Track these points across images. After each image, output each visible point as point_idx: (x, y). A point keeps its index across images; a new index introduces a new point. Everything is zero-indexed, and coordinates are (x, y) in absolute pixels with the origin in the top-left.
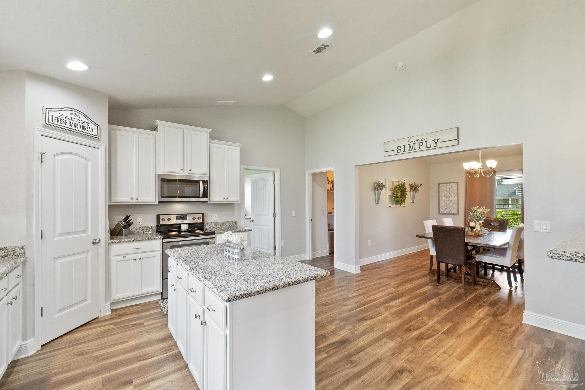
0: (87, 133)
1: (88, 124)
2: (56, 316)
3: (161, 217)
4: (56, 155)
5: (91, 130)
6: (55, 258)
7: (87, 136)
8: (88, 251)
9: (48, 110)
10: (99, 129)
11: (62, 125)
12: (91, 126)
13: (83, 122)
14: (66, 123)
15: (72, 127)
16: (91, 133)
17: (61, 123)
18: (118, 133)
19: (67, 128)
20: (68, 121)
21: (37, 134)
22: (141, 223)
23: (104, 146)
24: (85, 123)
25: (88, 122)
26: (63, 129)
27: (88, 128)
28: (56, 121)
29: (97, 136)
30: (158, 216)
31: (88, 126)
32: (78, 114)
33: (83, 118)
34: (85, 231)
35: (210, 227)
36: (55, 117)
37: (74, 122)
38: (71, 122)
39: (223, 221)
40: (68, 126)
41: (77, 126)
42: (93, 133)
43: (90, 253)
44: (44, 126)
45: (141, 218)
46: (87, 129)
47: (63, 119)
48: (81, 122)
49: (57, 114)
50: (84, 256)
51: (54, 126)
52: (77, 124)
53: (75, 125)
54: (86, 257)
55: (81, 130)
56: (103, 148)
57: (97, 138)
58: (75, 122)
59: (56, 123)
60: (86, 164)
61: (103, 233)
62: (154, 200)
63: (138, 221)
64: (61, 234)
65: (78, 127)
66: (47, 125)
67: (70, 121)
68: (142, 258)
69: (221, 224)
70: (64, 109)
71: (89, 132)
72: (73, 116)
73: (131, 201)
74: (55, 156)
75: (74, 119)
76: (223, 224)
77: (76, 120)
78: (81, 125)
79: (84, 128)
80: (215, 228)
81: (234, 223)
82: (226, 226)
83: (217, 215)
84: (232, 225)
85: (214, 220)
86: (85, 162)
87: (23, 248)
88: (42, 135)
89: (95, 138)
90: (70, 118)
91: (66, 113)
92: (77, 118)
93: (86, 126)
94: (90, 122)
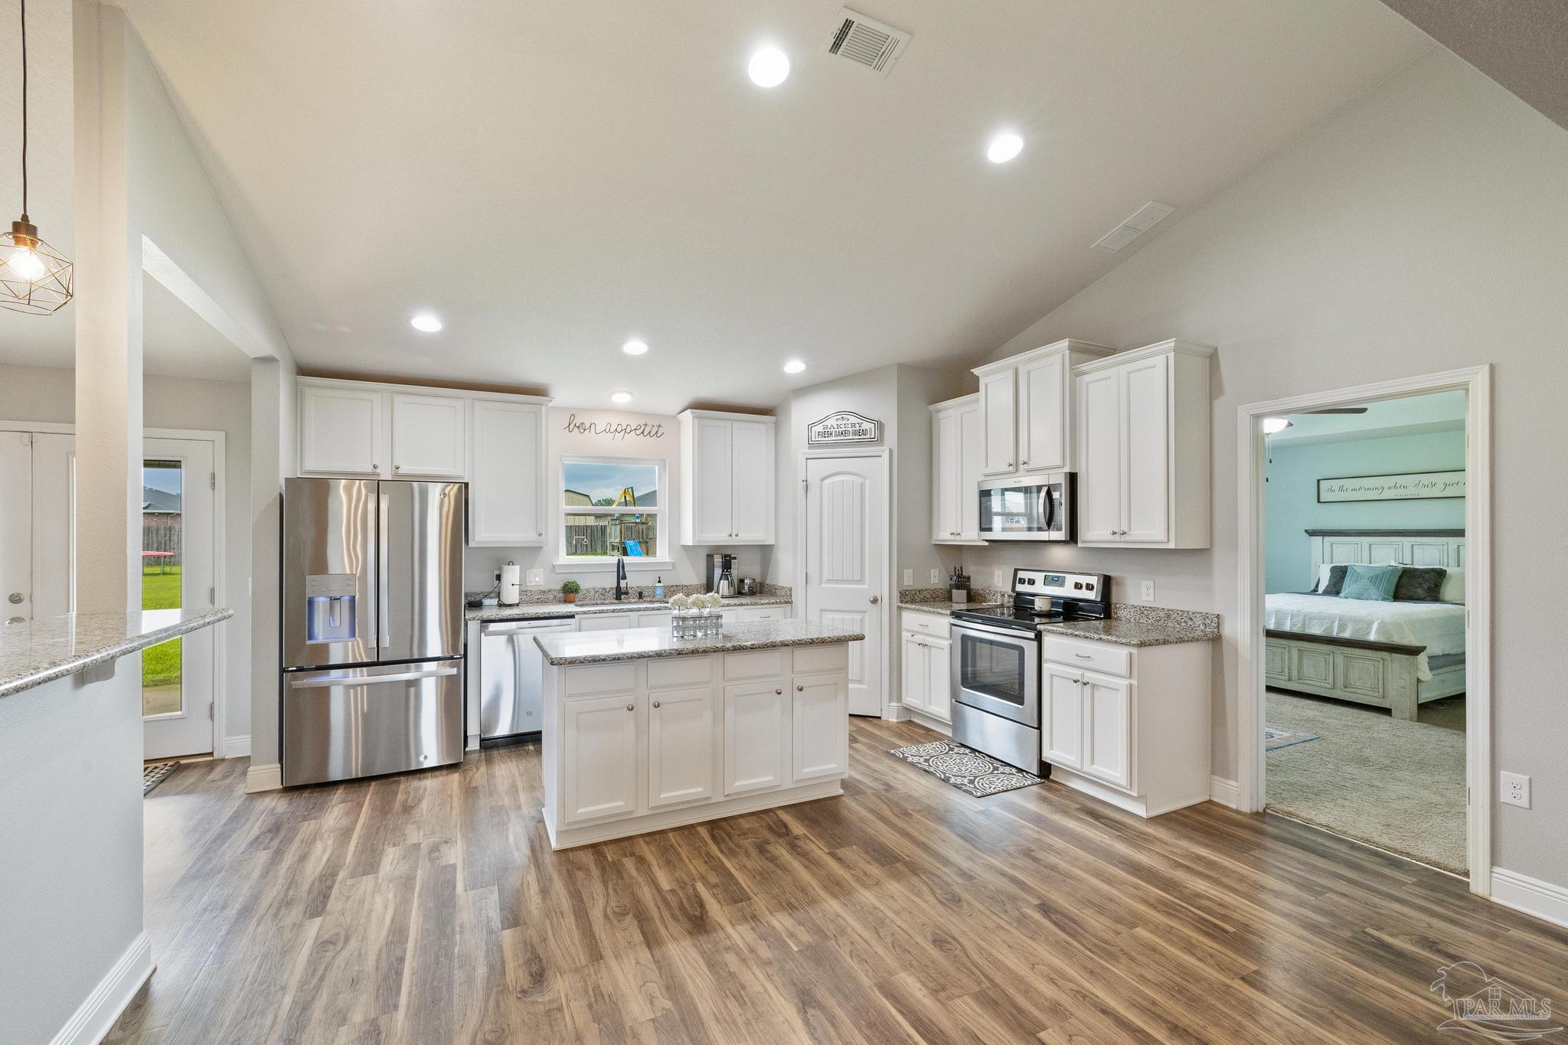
0: (860, 439)
1: (860, 425)
3: (1019, 575)
4: (822, 479)
5: (864, 432)
6: (823, 611)
7: (859, 443)
8: (865, 612)
9: (810, 426)
10: (880, 426)
12: (866, 426)
13: (853, 425)
14: (831, 434)
16: (865, 437)
20: (834, 430)
21: (802, 459)
23: (889, 450)
24: (857, 426)
26: (827, 445)
27: (862, 431)
30: (1016, 571)
31: (861, 428)
32: (845, 416)
33: (853, 420)
34: (861, 581)
35: (1128, 617)
39: (1166, 608)
40: (834, 438)
41: (846, 433)
42: (868, 436)
43: (867, 614)
44: (809, 448)
46: (860, 432)
49: (820, 428)
50: (858, 617)
53: (843, 433)
54: (861, 619)
55: (851, 437)
57: (879, 440)
58: (843, 429)
59: (820, 439)
60: (862, 485)
61: (884, 589)
64: (829, 581)
66: (812, 445)
69: (1162, 614)
70: (827, 418)
71: (863, 436)
72: (839, 422)
73: (952, 537)
74: (822, 481)
76: (1169, 616)
77: (843, 426)
78: (851, 430)
79: (854, 433)
80: (1142, 625)
81: (1208, 621)
82: (1178, 626)
83: (1151, 583)
84: (1199, 626)
85: (1144, 597)
86: (861, 480)
87: (791, 589)
88: (807, 459)
89: (871, 442)
90: (836, 427)
91: (832, 422)
92: (845, 422)
93: (858, 428)
94: (862, 421)
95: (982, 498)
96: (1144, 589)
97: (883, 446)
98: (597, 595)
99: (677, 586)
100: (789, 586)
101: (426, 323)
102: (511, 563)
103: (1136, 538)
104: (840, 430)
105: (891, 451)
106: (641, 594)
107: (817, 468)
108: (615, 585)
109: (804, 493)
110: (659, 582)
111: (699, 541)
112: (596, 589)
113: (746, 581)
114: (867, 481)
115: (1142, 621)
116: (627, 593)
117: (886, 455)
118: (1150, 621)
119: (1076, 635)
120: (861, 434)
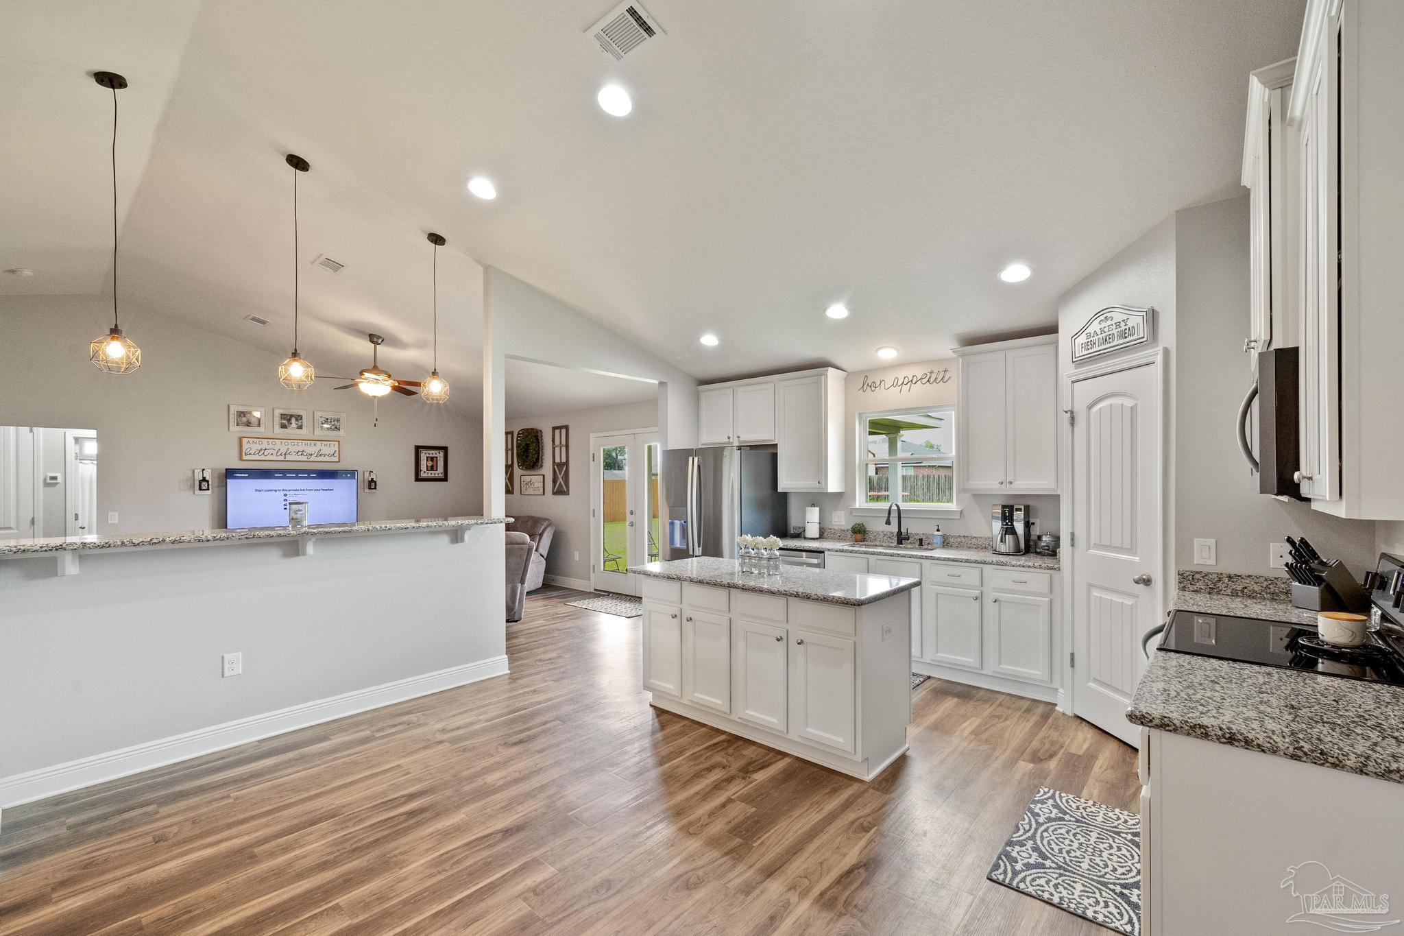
0: (1127, 342)
1: (1127, 322)
2: (1092, 685)
4: (1090, 407)
5: (1130, 332)
6: (1090, 586)
7: (1128, 349)
9: (1074, 338)
10: (1153, 317)
12: (1133, 322)
13: (1118, 325)
14: (1095, 344)
16: (1132, 338)
20: (1096, 337)
21: (1068, 383)
23: (1161, 351)
24: (1122, 324)
26: (1092, 360)
27: (1127, 331)
31: (1127, 327)
32: (1109, 315)
33: (1118, 317)
34: (1132, 551)
40: (1097, 349)
41: (1110, 338)
42: (1136, 336)
44: (1075, 367)
46: (1126, 333)
49: (1082, 339)
50: (1129, 602)
53: (1106, 340)
55: (1116, 343)
58: (1106, 334)
59: (1084, 353)
60: (1133, 409)
61: (1157, 570)
64: (1099, 546)
65: (1111, 340)
70: (1090, 322)
71: (1130, 339)
72: (1104, 324)
74: (1087, 411)
77: (1106, 330)
78: (1115, 332)
79: (1119, 337)
88: (1073, 382)
89: (1140, 345)
90: (1099, 332)
91: (1095, 326)
92: (1109, 322)
93: (1123, 328)
94: (1128, 316)
97: (1157, 346)
98: (886, 538)
99: (964, 537)
101: (709, 340)
102: (813, 505)
104: (1104, 335)
105: (1166, 352)
106: (921, 540)
107: (1086, 391)
108: (897, 530)
109: (1069, 426)
110: (938, 530)
112: (885, 533)
113: (1044, 538)
114: (1138, 401)
116: (909, 539)
117: (1159, 359)
120: (1127, 335)
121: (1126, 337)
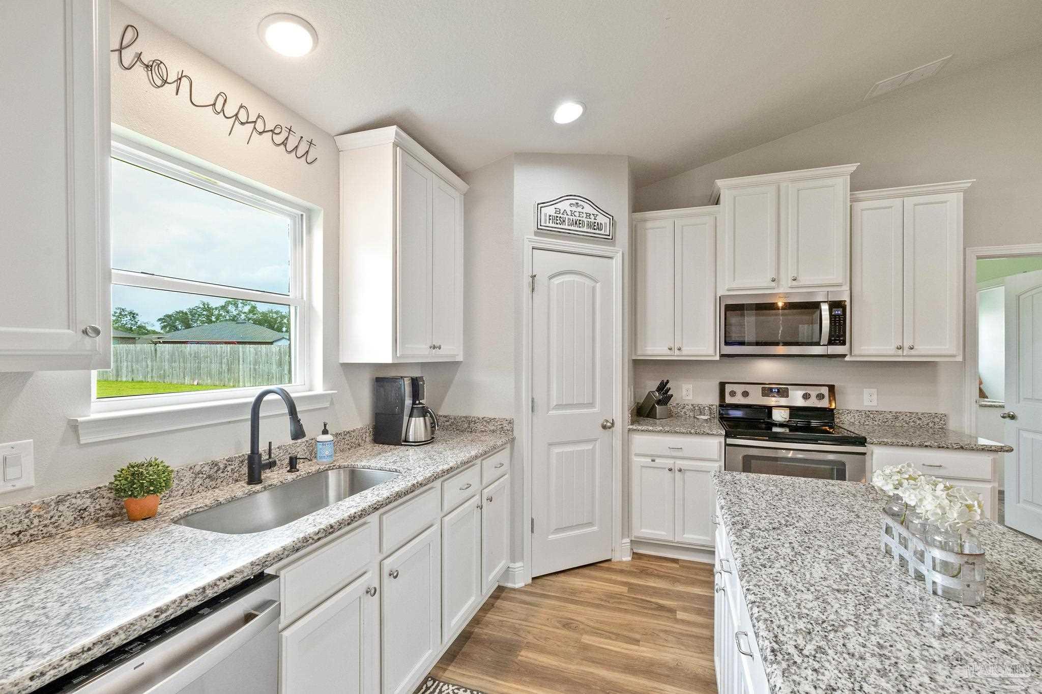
0: (594, 234)
1: (595, 217)
2: (551, 537)
3: (728, 388)
4: (551, 277)
5: (599, 227)
6: (550, 444)
7: (593, 239)
8: (595, 440)
9: (541, 205)
10: (613, 224)
11: (559, 226)
12: (601, 219)
13: (588, 215)
14: (564, 221)
15: (572, 228)
16: (600, 232)
17: (557, 224)
18: (649, 225)
19: (566, 229)
20: (567, 217)
21: (528, 248)
22: (690, 397)
23: (621, 252)
24: (592, 216)
25: (596, 213)
26: (560, 234)
27: (596, 224)
28: (551, 221)
29: (609, 236)
30: (722, 386)
31: (595, 221)
32: (580, 203)
33: (588, 209)
34: (591, 405)
35: (852, 420)
36: (550, 216)
37: (574, 218)
38: (571, 218)
39: (894, 410)
40: (566, 227)
41: (580, 224)
42: (602, 232)
43: (598, 444)
44: (536, 234)
45: (691, 386)
46: (594, 226)
47: (559, 216)
48: (585, 215)
49: (550, 211)
50: (589, 447)
51: (548, 230)
52: (580, 220)
53: (576, 223)
54: (592, 449)
55: (585, 229)
56: (619, 257)
57: (610, 239)
58: (577, 218)
59: (551, 225)
60: (594, 289)
61: (619, 411)
62: (711, 352)
63: (684, 393)
64: (559, 407)
65: (581, 225)
66: (540, 231)
67: (569, 217)
68: (685, 470)
69: (889, 416)
70: (561, 199)
71: (597, 231)
72: (574, 209)
73: (669, 352)
74: (550, 279)
75: (575, 213)
76: (897, 418)
77: (577, 214)
78: (586, 220)
79: (590, 225)
80: (867, 427)
81: (936, 420)
82: (907, 425)
83: (874, 391)
84: (928, 424)
85: (866, 403)
86: (592, 283)
87: (511, 422)
88: (534, 248)
89: (604, 240)
90: (569, 213)
91: (565, 206)
92: (580, 209)
93: (593, 220)
94: (598, 213)
95: (728, 313)
96: (866, 396)
97: (614, 246)
100: (508, 418)
103: (923, 353)
105: (623, 255)
106: (294, 459)
107: (546, 263)
108: (247, 450)
109: (529, 292)
110: (325, 432)
111: (402, 356)
114: (598, 285)
115: (867, 423)
116: (271, 465)
118: (876, 423)
119: (926, 446)
120: (595, 227)
121: (595, 229)
